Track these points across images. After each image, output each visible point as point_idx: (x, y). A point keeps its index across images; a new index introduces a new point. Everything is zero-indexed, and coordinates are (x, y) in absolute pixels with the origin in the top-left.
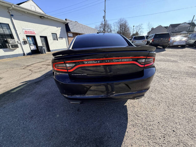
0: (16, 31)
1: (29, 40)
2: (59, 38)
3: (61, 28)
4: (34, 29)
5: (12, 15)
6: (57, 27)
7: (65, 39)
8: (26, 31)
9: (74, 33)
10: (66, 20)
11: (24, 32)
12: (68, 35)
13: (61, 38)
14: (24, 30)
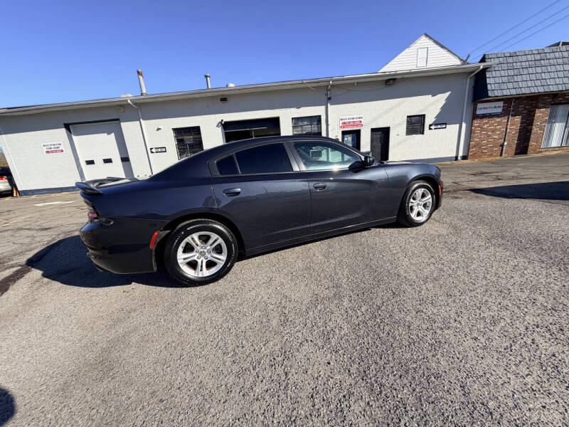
0: (327, 125)
1: (346, 139)
2: (430, 125)
3: (448, 93)
4: (361, 116)
5: (329, 99)
6: (434, 95)
7: (458, 125)
8: (344, 123)
9: (517, 98)
10: (483, 60)
11: (341, 125)
12: (475, 109)
13: (439, 126)
14: (341, 122)
